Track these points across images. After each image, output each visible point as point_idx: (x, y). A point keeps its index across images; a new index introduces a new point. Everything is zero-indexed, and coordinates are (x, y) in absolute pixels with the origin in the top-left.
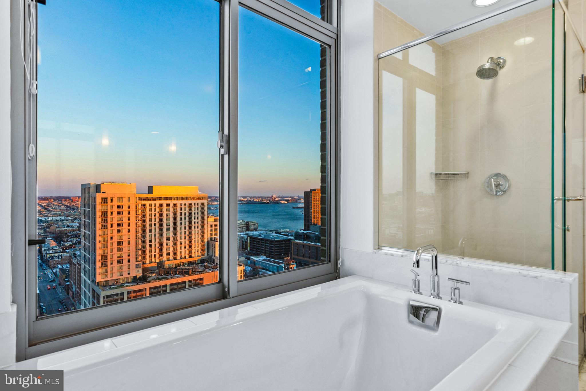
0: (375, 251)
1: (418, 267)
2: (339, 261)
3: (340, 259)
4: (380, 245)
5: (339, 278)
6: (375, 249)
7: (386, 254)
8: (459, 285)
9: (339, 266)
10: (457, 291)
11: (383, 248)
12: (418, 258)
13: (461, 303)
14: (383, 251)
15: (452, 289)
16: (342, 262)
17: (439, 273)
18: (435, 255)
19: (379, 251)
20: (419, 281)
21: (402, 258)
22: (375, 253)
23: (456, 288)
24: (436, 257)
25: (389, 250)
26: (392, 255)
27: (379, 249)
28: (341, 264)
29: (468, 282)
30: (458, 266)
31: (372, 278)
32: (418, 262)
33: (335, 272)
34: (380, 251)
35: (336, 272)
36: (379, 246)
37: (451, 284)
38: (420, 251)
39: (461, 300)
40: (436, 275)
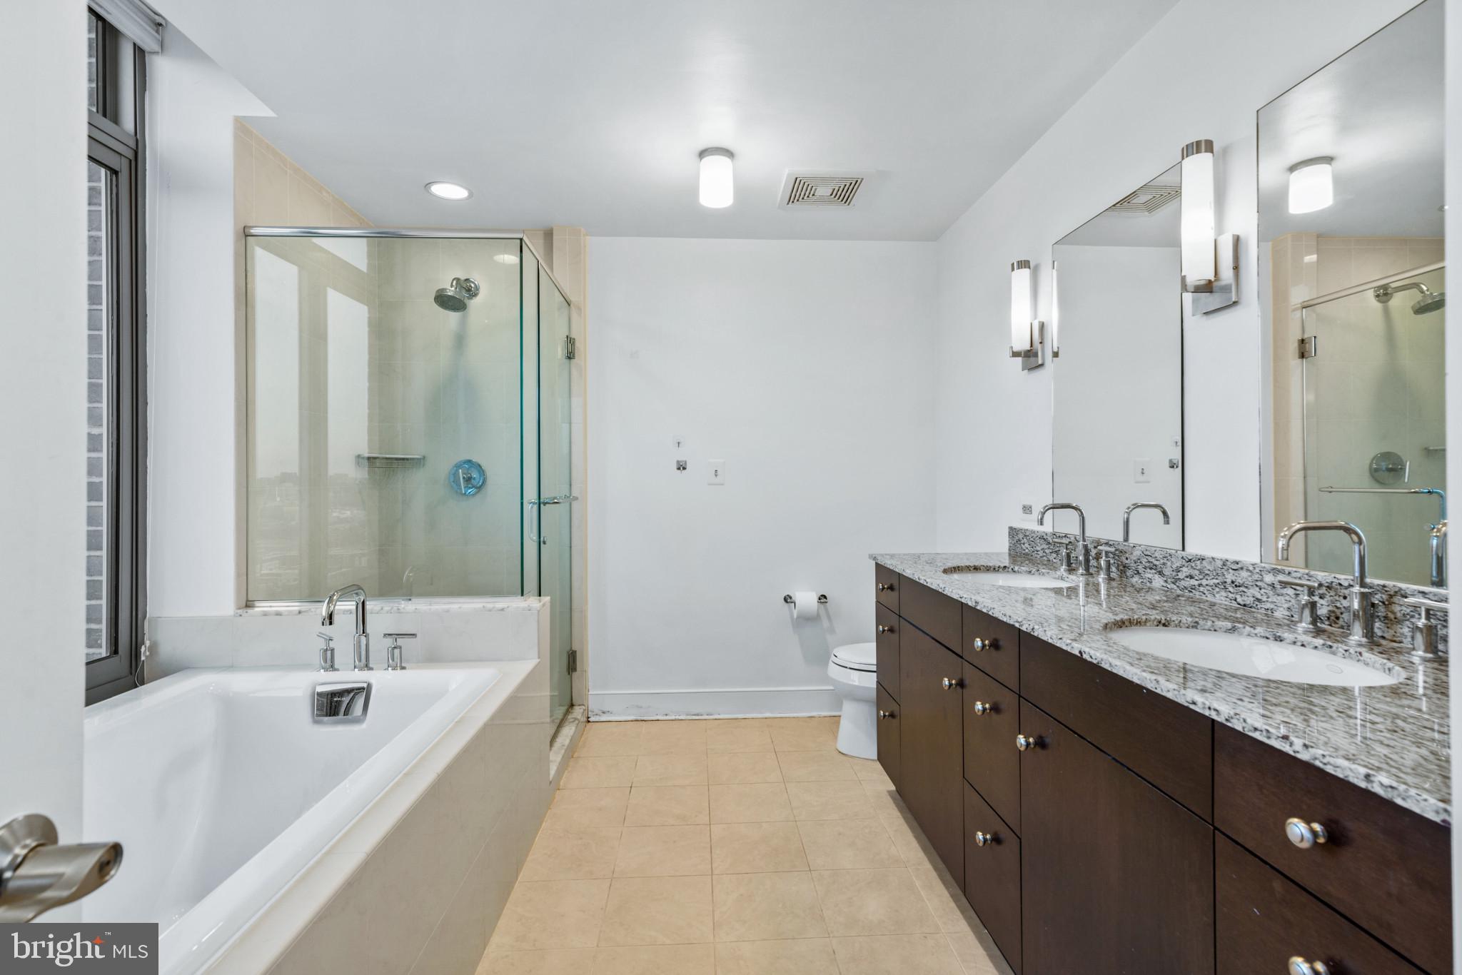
0: (240, 611)
1: (331, 623)
2: (143, 647)
3: (148, 643)
4: (250, 599)
5: (143, 683)
6: (239, 609)
7: (265, 614)
8: (400, 641)
9: (143, 658)
10: (397, 652)
11: (257, 604)
12: (332, 609)
13: (403, 668)
14: (256, 609)
15: (390, 649)
16: (153, 649)
17: (368, 630)
18: (362, 600)
19: (249, 611)
20: (332, 650)
21: (300, 615)
22: (241, 615)
23: (395, 648)
24: (363, 603)
25: (271, 606)
26: (278, 614)
27: (249, 607)
28: (148, 653)
29: (414, 635)
30: (399, 613)
31: (232, 667)
32: (331, 616)
33: (131, 674)
34: (250, 611)
35: (133, 672)
36: (247, 601)
37: (389, 642)
38: (335, 598)
39: (403, 665)
40: (363, 633)
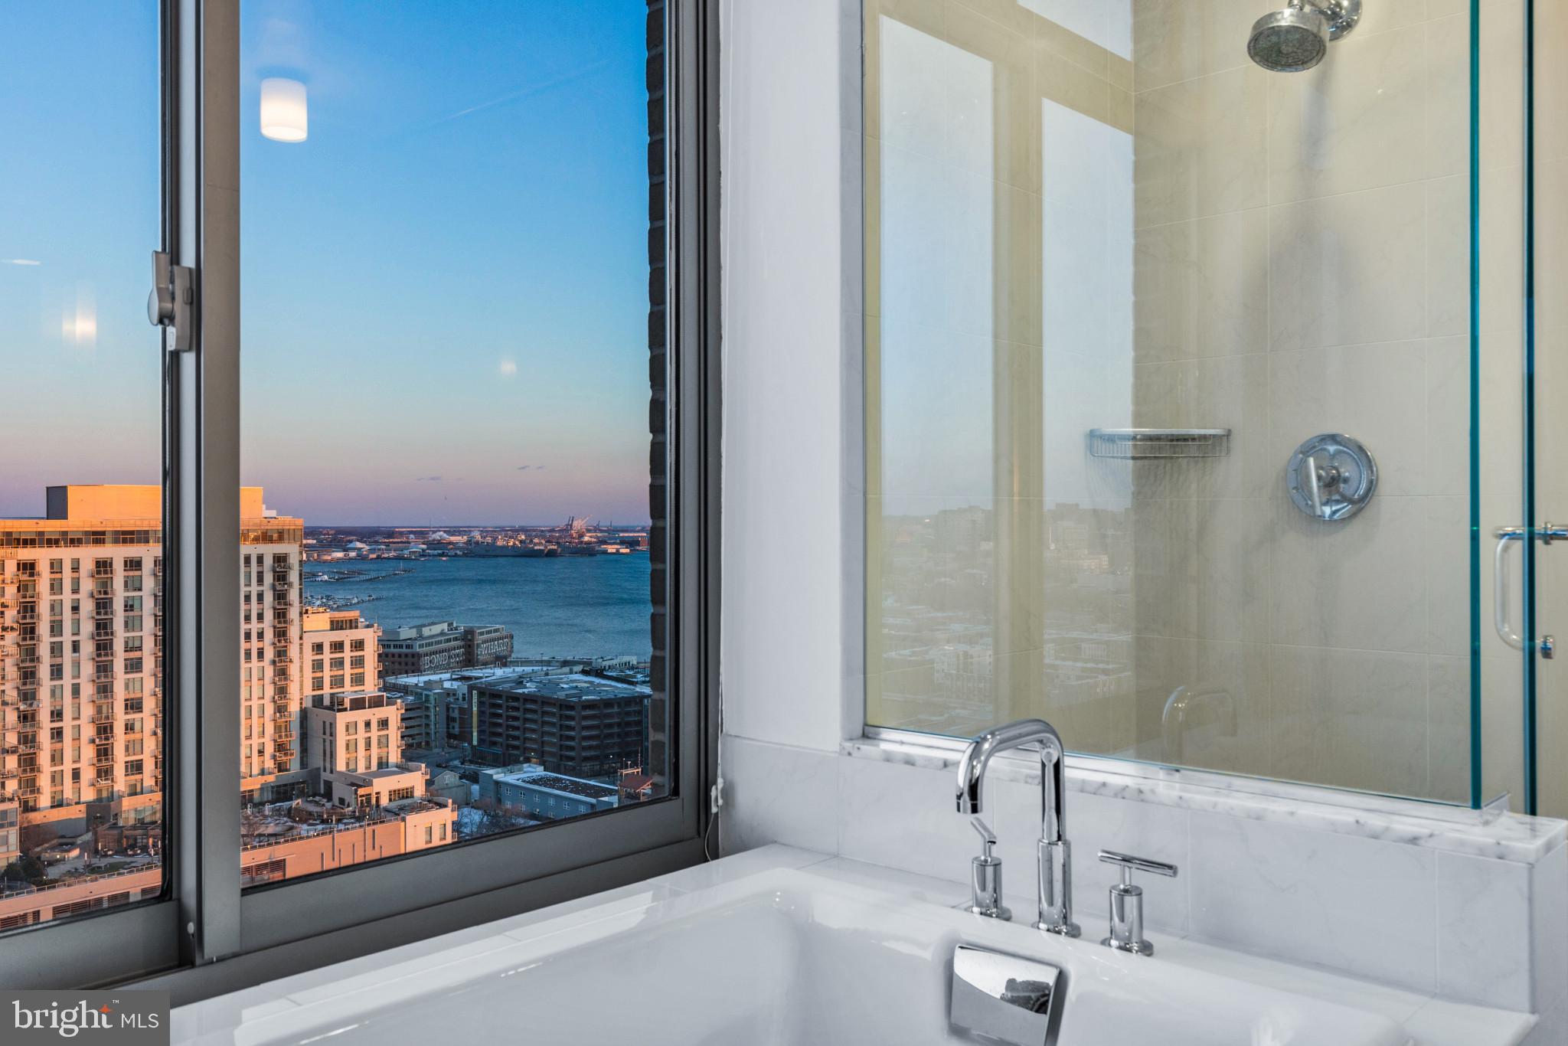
0: (848, 745)
1: (975, 809)
2: (714, 788)
3: (720, 781)
4: (870, 722)
5: (716, 856)
6: (851, 739)
7: (888, 758)
8: (1140, 878)
9: (714, 810)
10: (1131, 901)
11: (886, 734)
12: (977, 772)
13: (1147, 949)
14: (884, 746)
15: (1115, 893)
16: (728, 793)
17: (1070, 834)
18: (1054, 760)
19: (863, 747)
20: (997, 866)
21: (945, 772)
22: (850, 754)
23: (1126, 891)
24: (1057, 767)
25: (902, 743)
26: (909, 762)
27: (868, 738)
28: (720, 802)
29: (1170, 867)
30: (1142, 801)
31: (836, 856)
32: (974, 789)
33: (699, 833)
34: (867, 748)
35: (702, 834)
36: (866, 725)
37: (1113, 874)
38: (986, 746)
39: (1148, 936)
40: (1059, 838)
